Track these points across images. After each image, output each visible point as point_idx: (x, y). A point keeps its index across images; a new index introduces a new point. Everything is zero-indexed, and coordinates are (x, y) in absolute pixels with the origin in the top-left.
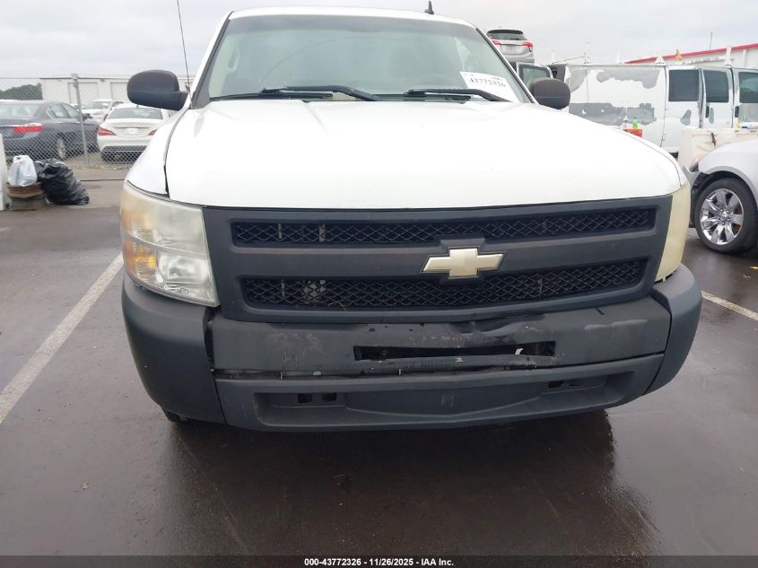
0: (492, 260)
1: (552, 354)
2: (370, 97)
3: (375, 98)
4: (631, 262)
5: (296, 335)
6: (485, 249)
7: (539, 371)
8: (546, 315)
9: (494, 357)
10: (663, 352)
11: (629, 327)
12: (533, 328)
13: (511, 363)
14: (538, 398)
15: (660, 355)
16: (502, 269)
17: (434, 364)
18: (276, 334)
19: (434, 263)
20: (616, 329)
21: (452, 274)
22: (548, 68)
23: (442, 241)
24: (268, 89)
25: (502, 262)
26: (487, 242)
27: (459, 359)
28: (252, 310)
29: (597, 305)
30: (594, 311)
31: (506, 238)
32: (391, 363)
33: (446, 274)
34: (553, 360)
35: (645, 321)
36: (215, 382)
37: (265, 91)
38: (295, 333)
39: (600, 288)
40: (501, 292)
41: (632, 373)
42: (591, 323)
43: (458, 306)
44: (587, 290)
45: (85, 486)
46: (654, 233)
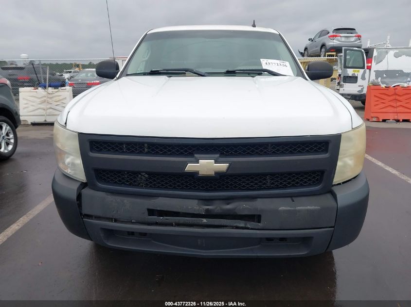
0: (223, 167)
1: (259, 222)
2: (203, 74)
3: (206, 74)
4: (314, 172)
5: (119, 200)
6: (219, 160)
7: (251, 231)
8: (259, 199)
9: (225, 220)
10: (333, 227)
11: (308, 210)
12: (247, 206)
13: (235, 225)
14: (258, 246)
15: (330, 229)
16: (230, 172)
17: (191, 222)
18: (110, 198)
19: (191, 167)
20: (299, 211)
21: (200, 173)
22: (363, 50)
23: (196, 155)
24: (153, 70)
25: (228, 168)
26: (220, 156)
27: (205, 220)
28: (100, 185)
29: (292, 196)
30: (289, 199)
31: (232, 155)
32: (167, 219)
33: (197, 173)
34: (260, 225)
35: (319, 207)
36: (83, 220)
37: (152, 71)
38: (119, 199)
39: (294, 186)
40: (231, 185)
41: (312, 237)
42: (283, 206)
43: (207, 190)
44: (285, 187)
45: (40, 264)
46: (328, 156)
